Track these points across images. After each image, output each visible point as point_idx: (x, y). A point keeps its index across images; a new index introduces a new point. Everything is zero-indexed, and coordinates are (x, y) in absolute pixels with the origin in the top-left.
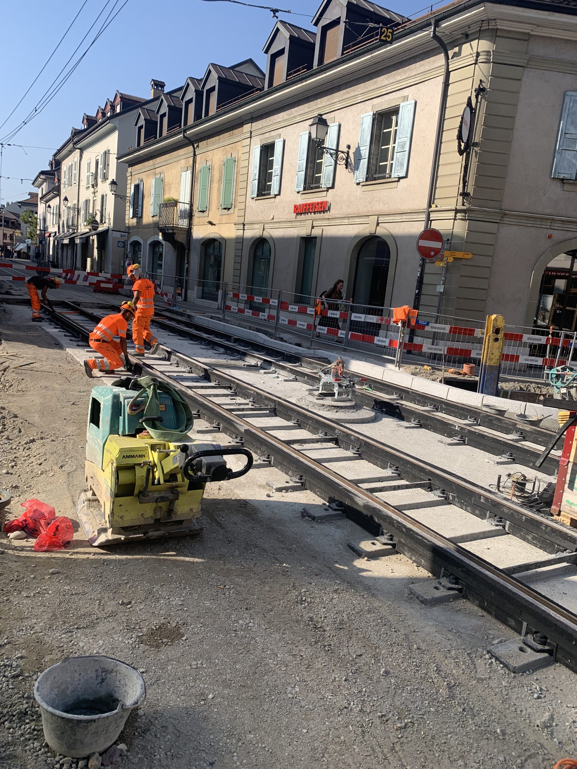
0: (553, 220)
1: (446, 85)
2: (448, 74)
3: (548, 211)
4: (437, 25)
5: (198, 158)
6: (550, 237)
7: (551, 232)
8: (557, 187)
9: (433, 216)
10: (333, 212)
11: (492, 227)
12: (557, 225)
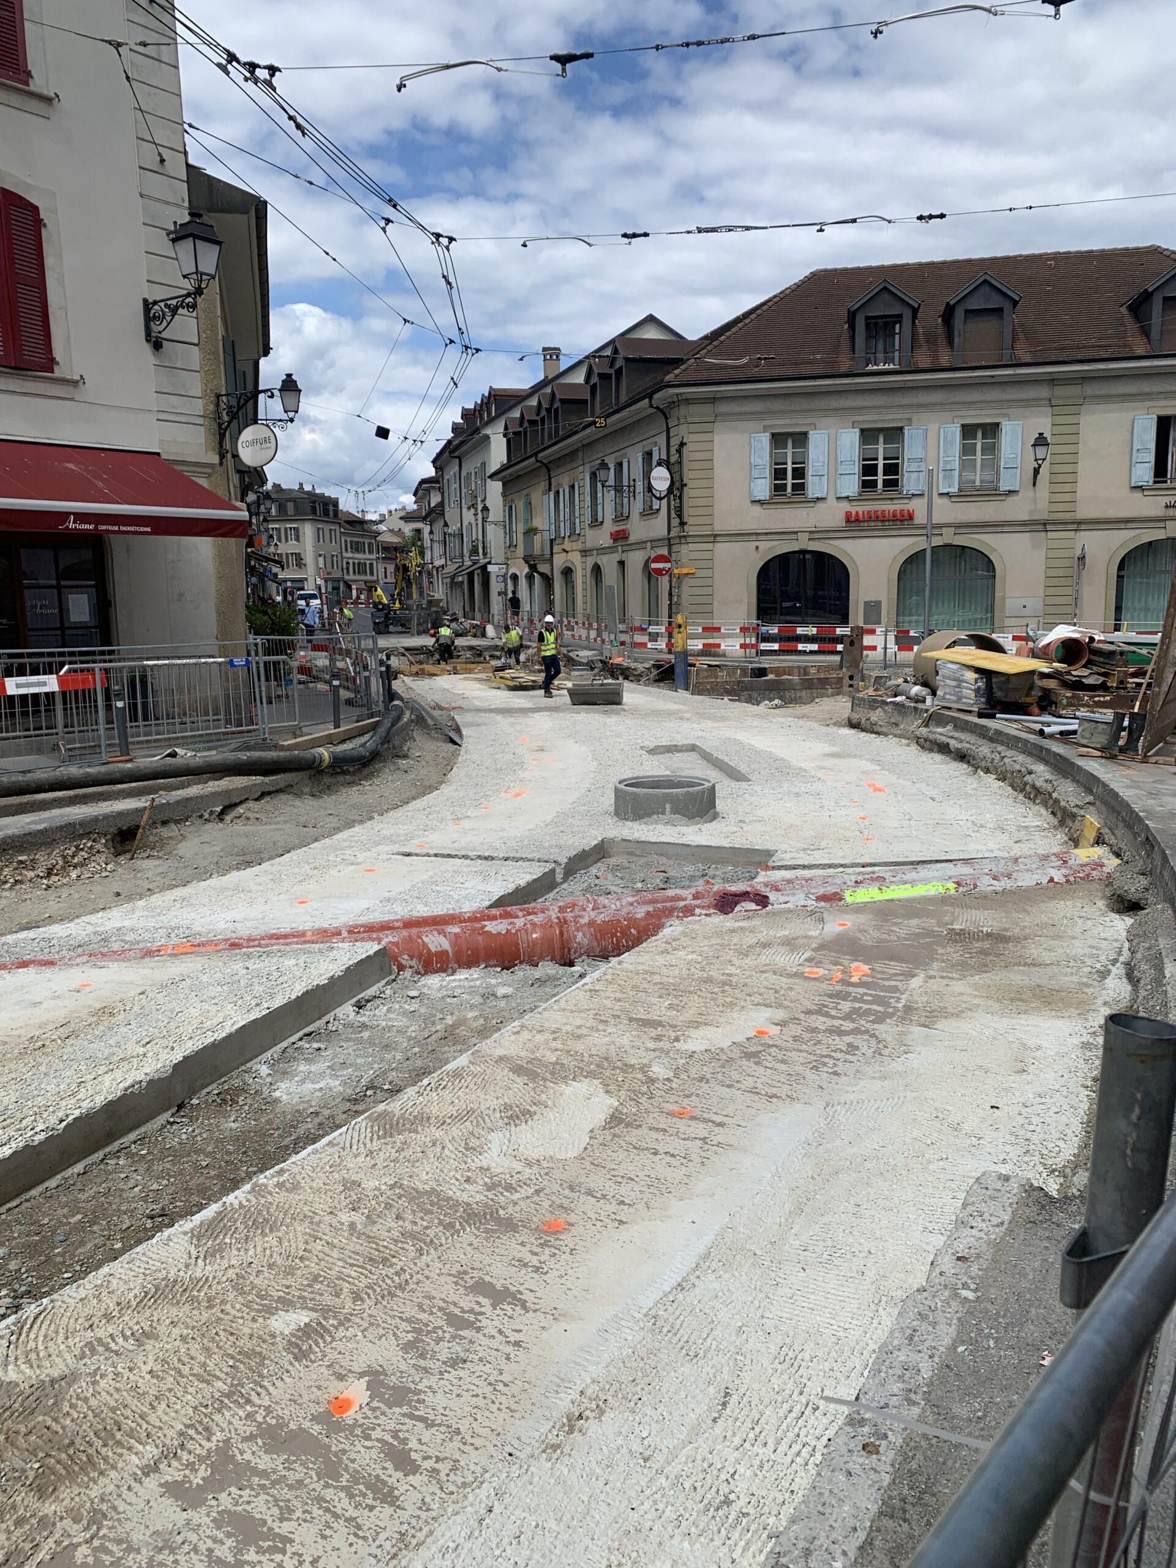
0: (757, 534)
1: (668, 438)
2: (668, 430)
3: (753, 527)
4: (651, 398)
5: (553, 480)
6: (757, 548)
7: (757, 543)
8: (757, 509)
9: (672, 542)
10: (633, 539)
11: (709, 546)
12: (760, 538)
